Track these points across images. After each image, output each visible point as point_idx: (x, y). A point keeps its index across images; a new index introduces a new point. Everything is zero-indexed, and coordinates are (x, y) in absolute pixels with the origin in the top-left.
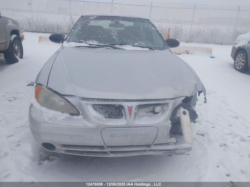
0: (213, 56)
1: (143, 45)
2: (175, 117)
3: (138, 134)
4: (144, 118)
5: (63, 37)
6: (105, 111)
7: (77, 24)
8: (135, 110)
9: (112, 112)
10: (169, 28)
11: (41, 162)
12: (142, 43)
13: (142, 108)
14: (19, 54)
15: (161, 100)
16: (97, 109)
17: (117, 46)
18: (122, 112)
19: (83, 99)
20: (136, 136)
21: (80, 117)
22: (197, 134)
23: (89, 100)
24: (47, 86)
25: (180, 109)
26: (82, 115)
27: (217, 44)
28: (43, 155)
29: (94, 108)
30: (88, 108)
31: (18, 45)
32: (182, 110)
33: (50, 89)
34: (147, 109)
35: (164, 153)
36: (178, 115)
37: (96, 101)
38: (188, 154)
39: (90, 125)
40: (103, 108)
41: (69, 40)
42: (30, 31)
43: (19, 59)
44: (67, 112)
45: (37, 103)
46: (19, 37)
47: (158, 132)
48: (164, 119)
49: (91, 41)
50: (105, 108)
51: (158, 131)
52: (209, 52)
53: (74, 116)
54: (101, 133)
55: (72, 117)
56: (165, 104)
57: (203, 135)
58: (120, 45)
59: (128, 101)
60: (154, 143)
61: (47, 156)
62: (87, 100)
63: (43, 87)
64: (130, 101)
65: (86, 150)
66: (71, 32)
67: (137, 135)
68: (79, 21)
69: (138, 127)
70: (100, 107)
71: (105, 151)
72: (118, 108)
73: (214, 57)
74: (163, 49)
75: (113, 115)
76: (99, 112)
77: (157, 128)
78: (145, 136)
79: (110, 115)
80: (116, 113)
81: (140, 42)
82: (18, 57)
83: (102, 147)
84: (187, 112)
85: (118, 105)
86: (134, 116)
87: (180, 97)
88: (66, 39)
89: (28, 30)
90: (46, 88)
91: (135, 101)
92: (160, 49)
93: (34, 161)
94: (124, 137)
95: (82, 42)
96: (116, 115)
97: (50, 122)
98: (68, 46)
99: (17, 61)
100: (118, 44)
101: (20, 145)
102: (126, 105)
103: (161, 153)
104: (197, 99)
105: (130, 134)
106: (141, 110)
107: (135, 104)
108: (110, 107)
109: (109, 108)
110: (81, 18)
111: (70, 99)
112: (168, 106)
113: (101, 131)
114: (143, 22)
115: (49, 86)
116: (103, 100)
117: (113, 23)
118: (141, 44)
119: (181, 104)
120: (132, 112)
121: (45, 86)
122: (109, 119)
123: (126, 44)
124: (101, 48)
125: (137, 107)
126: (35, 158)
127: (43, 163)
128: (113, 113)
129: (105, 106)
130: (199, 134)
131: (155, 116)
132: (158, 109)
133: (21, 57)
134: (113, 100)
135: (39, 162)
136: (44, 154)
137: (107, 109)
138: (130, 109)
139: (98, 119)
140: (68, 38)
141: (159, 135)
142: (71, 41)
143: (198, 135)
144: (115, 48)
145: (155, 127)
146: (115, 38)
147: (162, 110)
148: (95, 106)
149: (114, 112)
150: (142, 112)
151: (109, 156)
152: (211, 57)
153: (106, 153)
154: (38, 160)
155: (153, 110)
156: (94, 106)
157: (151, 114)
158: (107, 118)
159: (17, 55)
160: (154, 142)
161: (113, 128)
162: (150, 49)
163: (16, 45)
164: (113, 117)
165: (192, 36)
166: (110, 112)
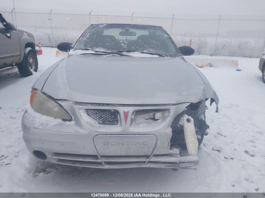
0: (239, 69)
1: (153, 52)
2: (178, 125)
3: (134, 142)
4: (142, 125)
5: (71, 45)
6: (99, 116)
7: (85, 32)
8: (132, 116)
9: (106, 118)
10: (191, 40)
11: (36, 174)
12: (152, 51)
13: (140, 115)
14: (34, 67)
15: (161, 106)
16: (91, 115)
17: (124, 53)
18: (117, 118)
19: (77, 103)
20: (132, 145)
21: (73, 123)
22: (213, 149)
23: (83, 104)
24: (42, 90)
25: (183, 116)
26: (74, 120)
27: (246, 57)
28: (39, 167)
29: (88, 114)
30: (80, 113)
31: (33, 58)
32: (186, 117)
33: (44, 93)
34: (147, 116)
35: (166, 166)
36: (181, 123)
37: (89, 105)
38: (195, 169)
39: (81, 131)
40: (97, 113)
41: (76, 48)
42: (50, 47)
43: (34, 73)
44: (59, 118)
45: (31, 108)
46: (34, 50)
47: (157, 141)
48: (164, 126)
49: (98, 49)
50: (100, 113)
51: (157, 139)
52: (235, 64)
53: (67, 122)
54: (93, 140)
55: (64, 123)
56: (166, 111)
57: (219, 151)
58: (128, 51)
59: (124, 105)
60: (153, 154)
61: (44, 168)
62: (80, 105)
63: (38, 92)
64: (126, 106)
65: (78, 160)
66: (79, 40)
67: (134, 144)
68: (88, 30)
69: (135, 134)
70: (94, 112)
71: (99, 161)
72: (113, 114)
73: (241, 69)
74: (175, 56)
75: (108, 121)
76: (92, 118)
77: (156, 136)
78: (142, 145)
79: (104, 122)
80: (111, 119)
81: (150, 50)
82: (32, 70)
83: (95, 157)
84: (192, 119)
85: (114, 110)
86: (130, 122)
87: (184, 103)
88: (73, 47)
89: (48, 46)
90: (40, 93)
91: (132, 106)
92: (171, 56)
93: (29, 173)
94: (119, 145)
95: (88, 50)
96: (111, 122)
97: (41, 127)
98: (74, 54)
99: (31, 74)
100: (125, 51)
101: (18, 156)
102: (121, 110)
103: (163, 166)
104: (206, 107)
105: (126, 142)
106: (139, 116)
107: (131, 109)
108: (105, 112)
109: (103, 113)
110: (91, 27)
111: (63, 104)
112: (169, 112)
113: (94, 138)
114: (155, 29)
115: (44, 90)
116: (98, 105)
117: (123, 31)
118: (150, 51)
119: (186, 111)
120: (128, 117)
121: (40, 91)
122: (103, 125)
123: (135, 51)
124: (107, 55)
125: (135, 113)
126: (31, 169)
127: (39, 175)
128: (108, 119)
129: (100, 111)
130: (215, 150)
131: (154, 123)
132: (158, 115)
133: (36, 70)
134: (108, 105)
135: (34, 174)
136: (41, 166)
137: (101, 114)
138: (126, 114)
139: (91, 125)
140: (75, 46)
141: (158, 143)
142: (78, 48)
143: (213, 151)
144: (122, 55)
145: (154, 135)
146: (123, 45)
147: (162, 116)
148: (89, 111)
149: (110, 118)
150: (141, 118)
151: (104, 167)
152: (237, 70)
153: (100, 163)
154: (34, 172)
155: (153, 117)
156: (87, 110)
157: (151, 121)
158: (100, 124)
159: (32, 68)
160: (153, 152)
161: (107, 135)
162: (160, 55)
163: (31, 58)
164: (107, 123)
165: (217, 48)
166: (104, 118)
